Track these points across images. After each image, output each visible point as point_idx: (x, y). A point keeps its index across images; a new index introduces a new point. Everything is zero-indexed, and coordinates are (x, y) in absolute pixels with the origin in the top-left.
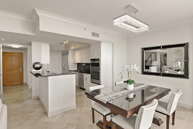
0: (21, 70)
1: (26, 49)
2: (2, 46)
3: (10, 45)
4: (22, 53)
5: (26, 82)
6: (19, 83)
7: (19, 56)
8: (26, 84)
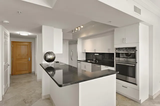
0: (29, 59)
1: (34, 38)
2: (10, 33)
3: (18, 33)
4: (30, 43)
5: (34, 71)
6: (27, 72)
7: (28, 45)
8: (34, 73)
